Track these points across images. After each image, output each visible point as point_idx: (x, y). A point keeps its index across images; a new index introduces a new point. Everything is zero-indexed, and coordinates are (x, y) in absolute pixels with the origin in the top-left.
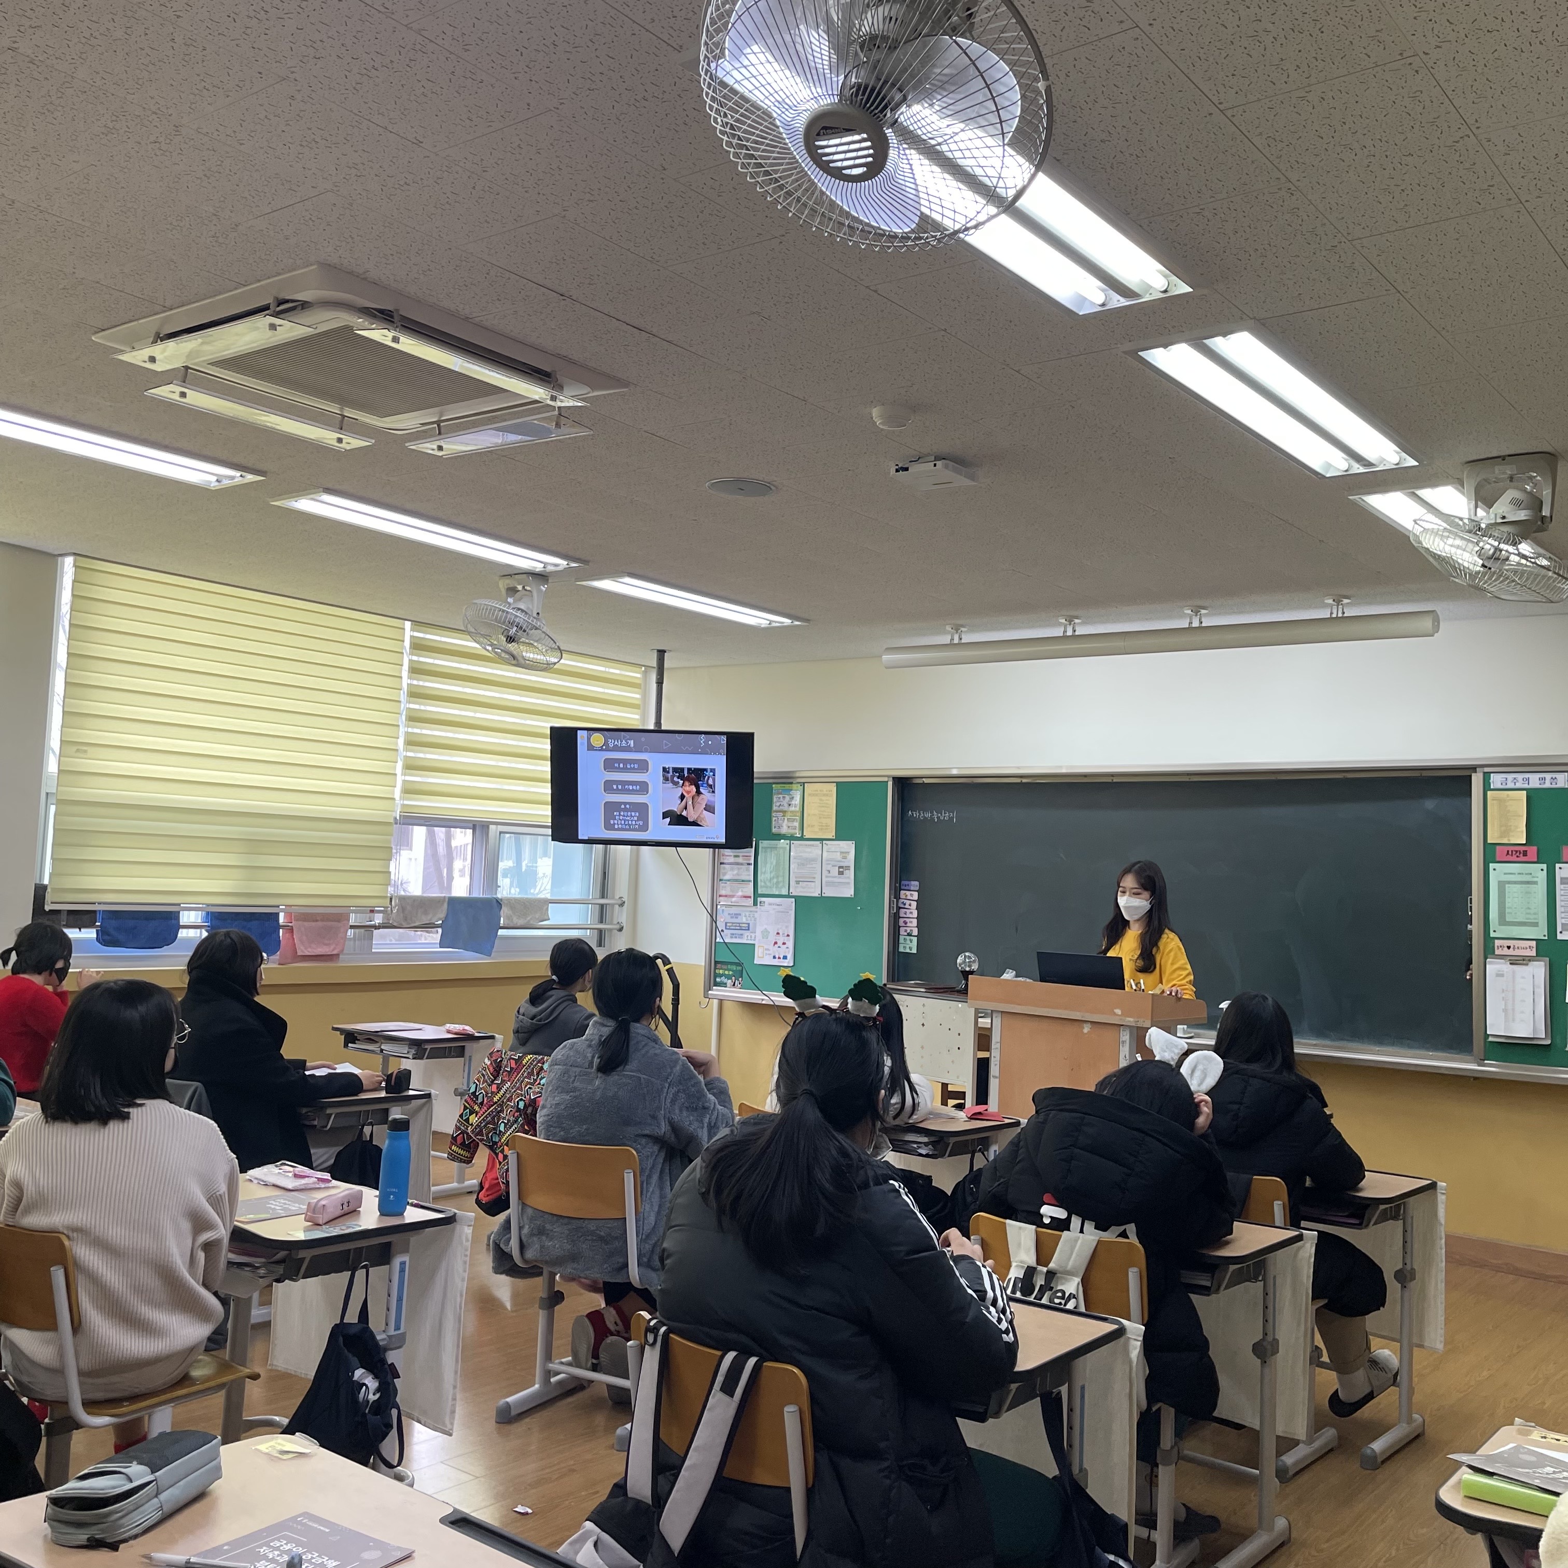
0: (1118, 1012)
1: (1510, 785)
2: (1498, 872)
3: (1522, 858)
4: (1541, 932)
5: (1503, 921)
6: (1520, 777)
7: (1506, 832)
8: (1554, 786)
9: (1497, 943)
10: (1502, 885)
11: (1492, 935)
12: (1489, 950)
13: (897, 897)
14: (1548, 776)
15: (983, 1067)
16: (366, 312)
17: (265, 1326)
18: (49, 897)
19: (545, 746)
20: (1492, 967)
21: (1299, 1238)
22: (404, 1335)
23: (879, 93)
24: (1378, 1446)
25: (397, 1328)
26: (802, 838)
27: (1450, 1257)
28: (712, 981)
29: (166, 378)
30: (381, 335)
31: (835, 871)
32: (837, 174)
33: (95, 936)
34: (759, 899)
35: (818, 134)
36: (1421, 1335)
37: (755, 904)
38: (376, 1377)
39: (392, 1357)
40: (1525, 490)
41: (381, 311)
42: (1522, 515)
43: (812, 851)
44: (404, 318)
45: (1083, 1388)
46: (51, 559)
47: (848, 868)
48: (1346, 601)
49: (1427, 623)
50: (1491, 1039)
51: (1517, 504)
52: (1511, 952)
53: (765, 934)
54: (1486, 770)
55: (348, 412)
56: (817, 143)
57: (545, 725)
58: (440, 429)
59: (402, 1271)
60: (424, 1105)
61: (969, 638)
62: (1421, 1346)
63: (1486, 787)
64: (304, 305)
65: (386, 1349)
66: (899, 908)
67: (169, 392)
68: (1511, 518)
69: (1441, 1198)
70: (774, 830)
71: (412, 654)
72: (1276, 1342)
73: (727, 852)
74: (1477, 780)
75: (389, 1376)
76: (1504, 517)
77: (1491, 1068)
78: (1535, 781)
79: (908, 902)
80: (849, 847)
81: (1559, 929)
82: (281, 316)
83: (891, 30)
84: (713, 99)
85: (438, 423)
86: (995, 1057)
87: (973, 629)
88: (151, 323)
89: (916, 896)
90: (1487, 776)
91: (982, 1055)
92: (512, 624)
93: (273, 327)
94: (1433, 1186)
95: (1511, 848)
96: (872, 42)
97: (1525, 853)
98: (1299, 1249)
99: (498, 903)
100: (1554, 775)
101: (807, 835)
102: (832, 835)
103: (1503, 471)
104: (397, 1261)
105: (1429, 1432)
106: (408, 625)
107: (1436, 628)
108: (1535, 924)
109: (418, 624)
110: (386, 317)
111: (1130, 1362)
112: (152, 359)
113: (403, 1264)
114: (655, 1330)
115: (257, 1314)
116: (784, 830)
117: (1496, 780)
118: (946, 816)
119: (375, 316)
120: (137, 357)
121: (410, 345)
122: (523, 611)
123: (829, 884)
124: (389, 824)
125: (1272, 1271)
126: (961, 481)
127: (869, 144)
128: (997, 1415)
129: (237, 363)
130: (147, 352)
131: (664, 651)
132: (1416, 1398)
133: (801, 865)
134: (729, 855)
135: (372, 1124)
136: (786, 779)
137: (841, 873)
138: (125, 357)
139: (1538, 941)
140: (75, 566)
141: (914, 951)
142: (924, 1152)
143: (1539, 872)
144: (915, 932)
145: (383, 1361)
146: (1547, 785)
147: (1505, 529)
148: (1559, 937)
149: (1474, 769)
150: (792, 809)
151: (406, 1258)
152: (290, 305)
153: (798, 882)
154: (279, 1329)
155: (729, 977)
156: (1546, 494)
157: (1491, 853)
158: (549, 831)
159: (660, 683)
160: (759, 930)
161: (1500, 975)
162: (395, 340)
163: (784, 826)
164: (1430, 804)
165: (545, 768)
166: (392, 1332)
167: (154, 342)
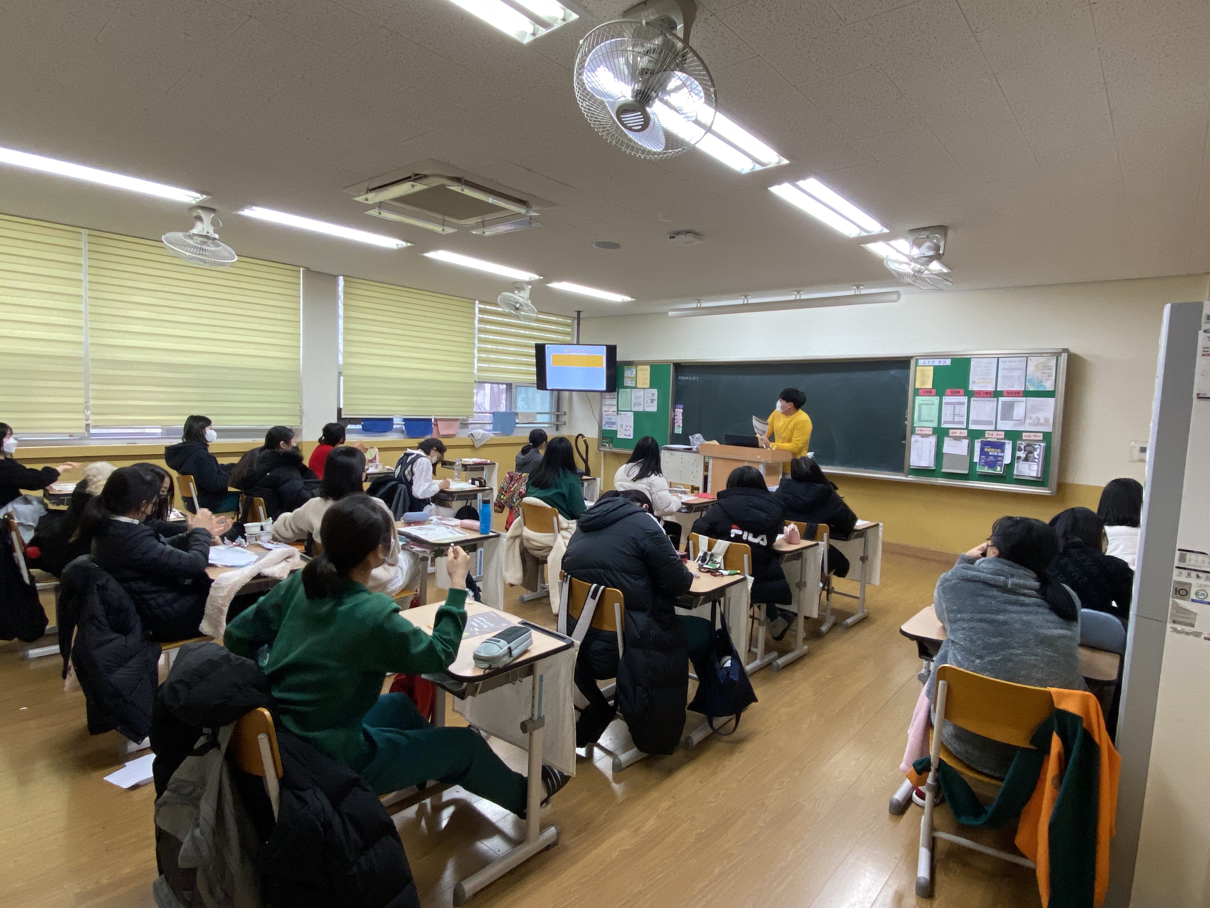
0: (759, 457)
1: (927, 364)
2: (919, 400)
3: (930, 394)
4: (935, 424)
5: (920, 420)
6: (931, 360)
7: (923, 383)
8: (945, 365)
9: (917, 429)
10: (920, 405)
11: (915, 425)
12: (913, 432)
13: (674, 411)
14: (942, 360)
15: (706, 478)
16: (450, 178)
17: (434, 574)
18: (343, 413)
19: (533, 351)
20: (914, 438)
21: (817, 544)
22: (482, 576)
23: (646, 94)
24: (849, 621)
25: (480, 574)
26: (636, 388)
27: (884, 551)
28: (601, 444)
29: (373, 207)
30: (456, 188)
31: (649, 401)
32: (630, 129)
33: (361, 427)
34: (619, 412)
35: (622, 113)
36: (870, 579)
37: (618, 414)
38: (473, 591)
39: (478, 584)
40: (933, 242)
41: (455, 178)
42: (931, 253)
43: (641, 393)
44: (465, 180)
45: (730, 598)
46: (336, 277)
47: (654, 400)
48: (861, 287)
49: (894, 297)
50: (911, 467)
51: (929, 248)
52: (922, 432)
53: (622, 426)
54: (917, 358)
55: (447, 218)
56: (621, 116)
57: (533, 342)
58: (483, 224)
59: (481, 554)
60: (490, 492)
61: (704, 305)
62: (869, 583)
63: (917, 365)
64: (425, 176)
65: (476, 581)
66: (675, 416)
67: (374, 213)
68: (926, 255)
69: (881, 529)
70: (625, 385)
71: (479, 314)
72: (805, 582)
73: (606, 394)
74: (913, 362)
75: (477, 592)
76: (923, 254)
77: (911, 478)
78: (937, 362)
79: (678, 413)
80: (655, 391)
81: (942, 422)
82: (416, 181)
83: (651, 66)
84: (580, 98)
85: (483, 222)
86: (710, 474)
87: (707, 301)
88: (365, 185)
89: (681, 411)
90: (917, 360)
91: (706, 473)
92: (517, 303)
93: (413, 186)
94: (877, 525)
95: (924, 390)
96: (644, 72)
97: (931, 392)
98: (817, 548)
99: (517, 414)
100: (945, 360)
101: (638, 386)
102: (648, 386)
103: (923, 235)
104: (479, 550)
105: (870, 616)
106: (477, 302)
107: (899, 298)
108: (933, 421)
109: (481, 302)
110: (458, 180)
111: (748, 590)
112: (367, 199)
113: (481, 552)
114: (567, 576)
115: (430, 569)
116: (629, 384)
117: (921, 362)
118: (694, 378)
119: (454, 180)
120: (360, 199)
121: (468, 192)
122: (521, 297)
123: (647, 406)
124: (472, 383)
125: (804, 556)
126: (698, 242)
127: (642, 116)
128: (695, 607)
129: (401, 199)
130: (364, 197)
131: (580, 311)
132: (866, 603)
133: (635, 399)
134: (607, 395)
135: (471, 499)
136: (630, 364)
137: (652, 402)
138: (356, 199)
139: (934, 428)
140: (344, 280)
141: (681, 433)
142: (683, 511)
143: (936, 400)
144: (681, 425)
145: (475, 585)
146: (942, 364)
147: (924, 259)
148: (942, 426)
149: (912, 357)
150: (632, 376)
151: (482, 549)
152: (420, 176)
153: (634, 406)
154: (438, 575)
155: (608, 443)
156: (942, 244)
157: (917, 392)
158: (536, 385)
159: (578, 325)
160: (619, 424)
161: (917, 441)
162: (462, 190)
163: (628, 382)
164: (893, 372)
165: (534, 360)
166: (478, 575)
167: (367, 193)
